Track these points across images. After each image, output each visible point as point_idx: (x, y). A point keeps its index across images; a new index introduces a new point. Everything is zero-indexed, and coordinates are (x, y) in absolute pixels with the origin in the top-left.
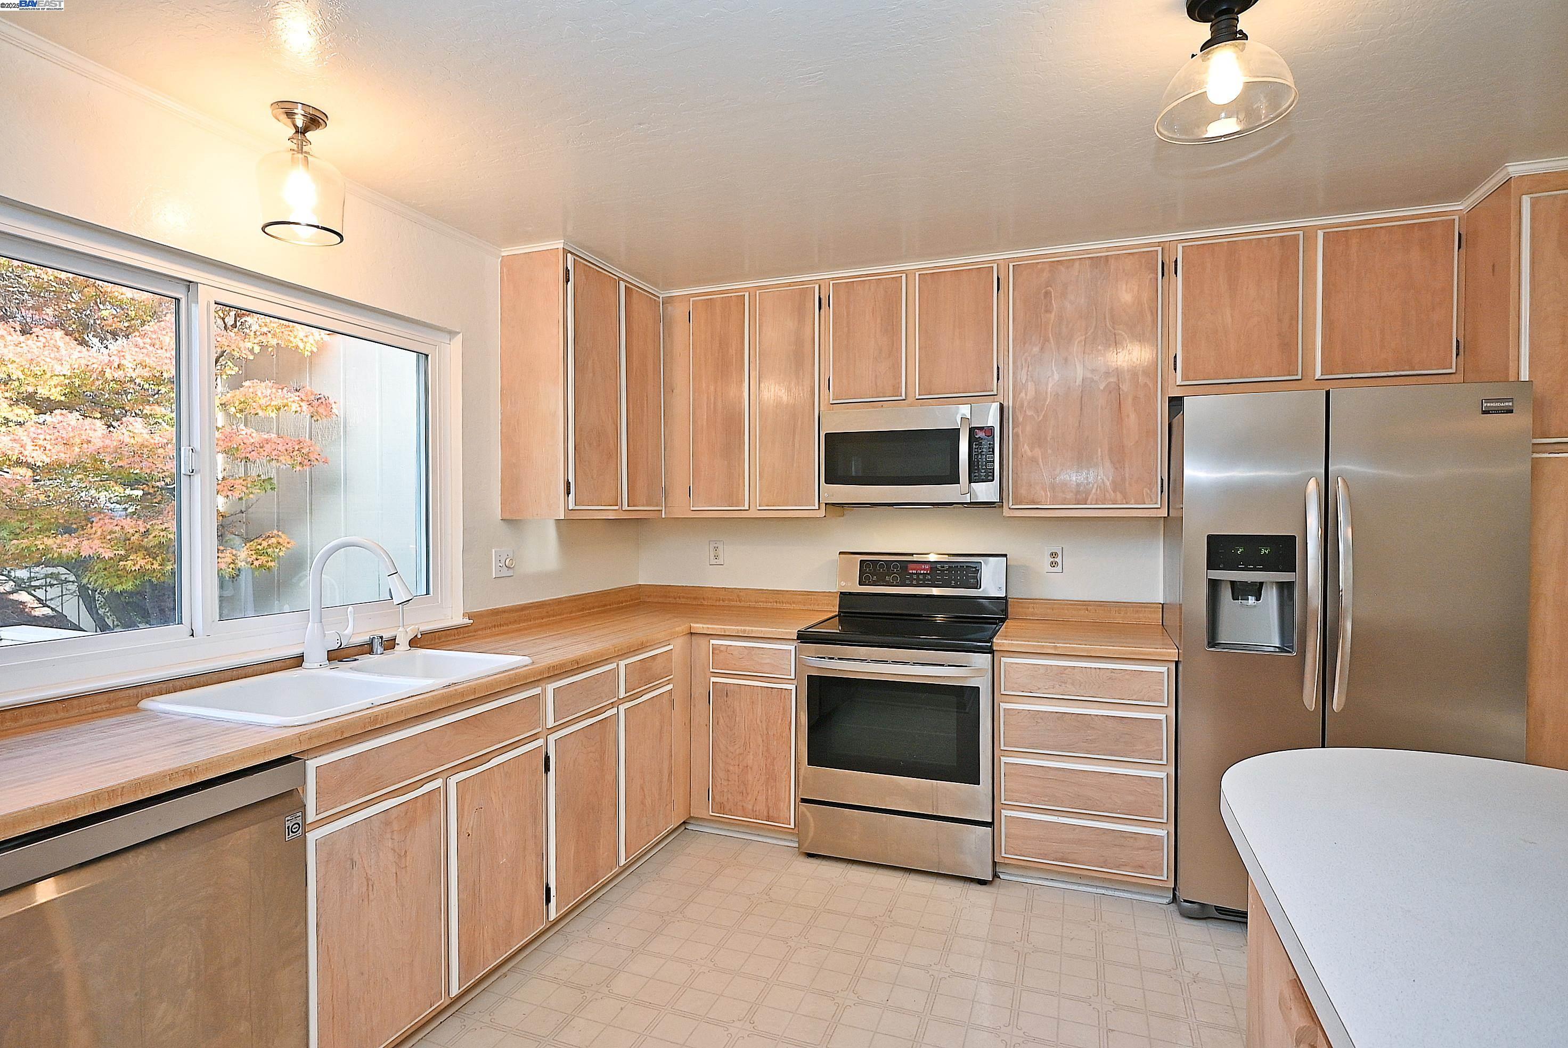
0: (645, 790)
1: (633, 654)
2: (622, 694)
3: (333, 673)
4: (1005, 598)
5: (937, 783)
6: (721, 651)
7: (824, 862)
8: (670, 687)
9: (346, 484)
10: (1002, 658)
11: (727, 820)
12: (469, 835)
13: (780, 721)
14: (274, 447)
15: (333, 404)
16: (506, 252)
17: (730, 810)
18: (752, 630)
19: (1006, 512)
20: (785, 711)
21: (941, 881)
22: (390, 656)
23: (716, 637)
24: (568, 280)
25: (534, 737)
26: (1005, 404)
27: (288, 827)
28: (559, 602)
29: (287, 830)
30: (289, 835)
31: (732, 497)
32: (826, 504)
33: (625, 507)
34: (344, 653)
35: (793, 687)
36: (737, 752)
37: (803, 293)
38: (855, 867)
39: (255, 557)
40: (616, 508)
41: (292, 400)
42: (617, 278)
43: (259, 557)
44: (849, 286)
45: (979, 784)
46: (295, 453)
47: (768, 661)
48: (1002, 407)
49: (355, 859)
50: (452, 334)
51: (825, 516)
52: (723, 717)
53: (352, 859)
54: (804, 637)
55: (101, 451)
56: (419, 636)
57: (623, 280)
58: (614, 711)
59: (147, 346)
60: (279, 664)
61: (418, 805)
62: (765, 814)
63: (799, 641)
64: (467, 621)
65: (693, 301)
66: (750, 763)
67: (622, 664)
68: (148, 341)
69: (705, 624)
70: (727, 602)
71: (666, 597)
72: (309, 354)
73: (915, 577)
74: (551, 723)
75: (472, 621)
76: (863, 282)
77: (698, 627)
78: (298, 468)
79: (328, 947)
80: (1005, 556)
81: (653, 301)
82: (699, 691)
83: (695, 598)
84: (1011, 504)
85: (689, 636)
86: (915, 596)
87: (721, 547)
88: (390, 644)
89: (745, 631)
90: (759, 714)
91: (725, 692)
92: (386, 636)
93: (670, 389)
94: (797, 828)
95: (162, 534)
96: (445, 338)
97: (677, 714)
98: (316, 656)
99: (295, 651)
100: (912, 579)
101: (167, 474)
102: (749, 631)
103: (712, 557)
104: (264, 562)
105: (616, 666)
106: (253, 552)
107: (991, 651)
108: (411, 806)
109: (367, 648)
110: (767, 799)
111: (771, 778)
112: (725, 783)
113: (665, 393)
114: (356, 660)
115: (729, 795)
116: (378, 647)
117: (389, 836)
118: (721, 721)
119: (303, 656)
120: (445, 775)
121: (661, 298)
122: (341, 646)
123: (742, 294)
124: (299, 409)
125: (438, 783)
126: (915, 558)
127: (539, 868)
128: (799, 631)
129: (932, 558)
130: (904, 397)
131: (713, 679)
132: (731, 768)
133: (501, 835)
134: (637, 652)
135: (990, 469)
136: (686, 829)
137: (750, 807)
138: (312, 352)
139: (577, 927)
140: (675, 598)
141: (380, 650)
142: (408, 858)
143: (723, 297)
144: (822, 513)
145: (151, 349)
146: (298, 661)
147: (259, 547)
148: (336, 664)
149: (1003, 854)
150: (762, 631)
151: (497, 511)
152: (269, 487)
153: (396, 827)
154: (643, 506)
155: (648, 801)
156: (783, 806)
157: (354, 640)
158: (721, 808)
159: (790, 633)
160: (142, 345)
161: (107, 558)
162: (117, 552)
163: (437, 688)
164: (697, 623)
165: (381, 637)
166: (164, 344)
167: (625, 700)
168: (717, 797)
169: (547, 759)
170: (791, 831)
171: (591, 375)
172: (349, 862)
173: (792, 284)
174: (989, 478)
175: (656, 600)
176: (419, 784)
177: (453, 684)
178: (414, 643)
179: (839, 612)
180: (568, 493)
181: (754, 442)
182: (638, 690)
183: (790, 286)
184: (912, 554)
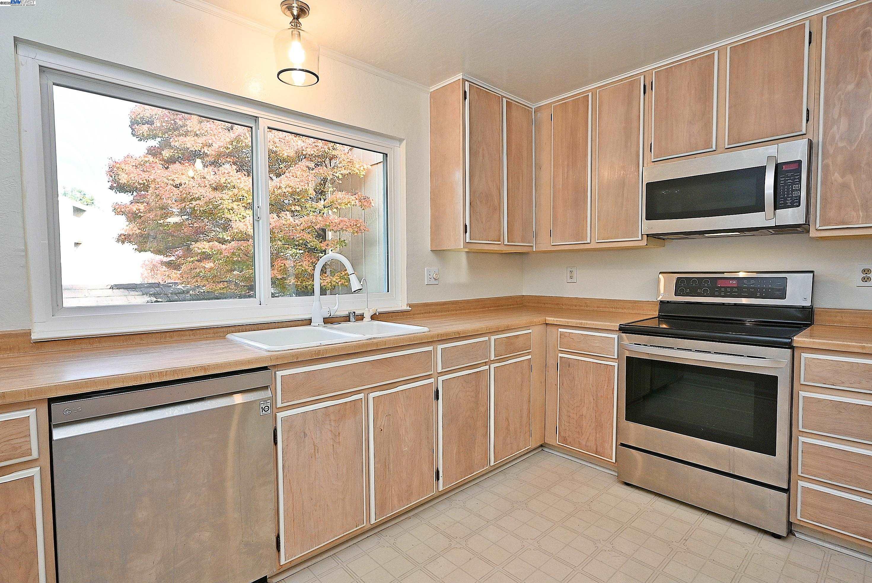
0: (509, 420)
1: (500, 333)
2: (493, 358)
3: (325, 329)
4: (811, 308)
5: (734, 449)
6: (565, 336)
7: (637, 491)
8: (530, 357)
9: (379, 243)
10: (802, 354)
11: (568, 449)
12: (382, 430)
13: (606, 387)
14: (344, 224)
15: (372, 201)
16: (433, 89)
17: (570, 442)
18: (587, 323)
19: (813, 233)
20: (610, 380)
21: (735, 526)
22: (359, 323)
23: (562, 327)
24: (465, 98)
25: (429, 377)
26: (815, 141)
27: (262, 408)
28: (468, 301)
29: (261, 409)
30: (262, 412)
31: (579, 234)
32: (648, 235)
33: (506, 243)
34: (334, 320)
35: (616, 364)
36: (575, 405)
37: (632, 84)
38: (660, 499)
39: (339, 280)
40: (500, 243)
41: (352, 199)
42: (500, 96)
43: (341, 280)
44: (669, 71)
45: (775, 456)
46: (354, 227)
47: (597, 345)
48: (811, 144)
49: (306, 432)
50: (401, 140)
51: (647, 245)
52: (566, 380)
53: (305, 433)
54: (624, 329)
55: (274, 228)
56: (377, 314)
57: (505, 97)
58: (487, 367)
59: (291, 177)
60: (300, 323)
61: (347, 407)
62: (595, 449)
63: (621, 332)
64: (408, 308)
65: (553, 106)
66: (584, 413)
67: (493, 338)
68: (291, 174)
69: (555, 318)
70: (578, 307)
71: (538, 303)
72: (363, 176)
73: (723, 289)
74: (440, 370)
75: (411, 308)
76: (680, 65)
77: (550, 320)
78: (356, 234)
79: (290, 480)
80: (812, 272)
81: (527, 111)
82: (551, 362)
83: (557, 304)
84: (818, 226)
85: (545, 325)
86: (723, 304)
87: (574, 272)
88: (360, 318)
89: (582, 323)
90: (591, 382)
91: (567, 363)
92: (357, 312)
93: (539, 167)
94: (617, 463)
95: (300, 267)
96: (397, 143)
97: (535, 375)
98: (317, 320)
99: (307, 317)
100: (720, 292)
101: (300, 238)
102: (584, 324)
103: (568, 277)
104: (343, 282)
105: (488, 339)
106: (338, 278)
107: (790, 346)
108: (342, 407)
109: (347, 319)
110: (596, 440)
111: (599, 426)
112: (567, 424)
113: (536, 169)
114: (340, 324)
115: (570, 433)
116: (352, 319)
117: (328, 422)
118: (565, 384)
119: (311, 319)
120: (367, 392)
121: (533, 109)
122: (330, 315)
123: (587, 94)
124: (355, 204)
125: (361, 396)
126: (726, 275)
127: (431, 458)
128: (620, 325)
129: (742, 275)
130: (714, 148)
131: (560, 355)
132: (571, 415)
133: (404, 433)
134: (504, 332)
135: (796, 197)
136: (542, 450)
137: (584, 443)
138: (364, 175)
139: (460, 499)
140: (544, 304)
141: (353, 320)
142: (341, 438)
143: (573, 100)
144: (644, 243)
145: (292, 178)
146: (308, 322)
147: (341, 275)
148: (329, 325)
149: (798, 517)
150: (594, 324)
151: (428, 246)
152: (344, 244)
153: (332, 417)
154: (519, 242)
155: (512, 428)
156: (607, 446)
157: (338, 313)
158: (564, 440)
159: (614, 326)
160: (289, 176)
161: (279, 278)
162: (283, 276)
163: (362, 339)
164: (550, 317)
165: (354, 313)
166: (298, 175)
167: (494, 361)
168: (562, 434)
169: (437, 392)
170: (613, 464)
171: (481, 158)
172: (303, 434)
173: (623, 80)
174: (795, 203)
175: (533, 305)
176: (349, 395)
177: (373, 338)
178: (374, 317)
179: (659, 315)
180: (466, 232)
181: (595, 198)
182: (505, 356)
183: (622, 81)
184: (723, 273)
